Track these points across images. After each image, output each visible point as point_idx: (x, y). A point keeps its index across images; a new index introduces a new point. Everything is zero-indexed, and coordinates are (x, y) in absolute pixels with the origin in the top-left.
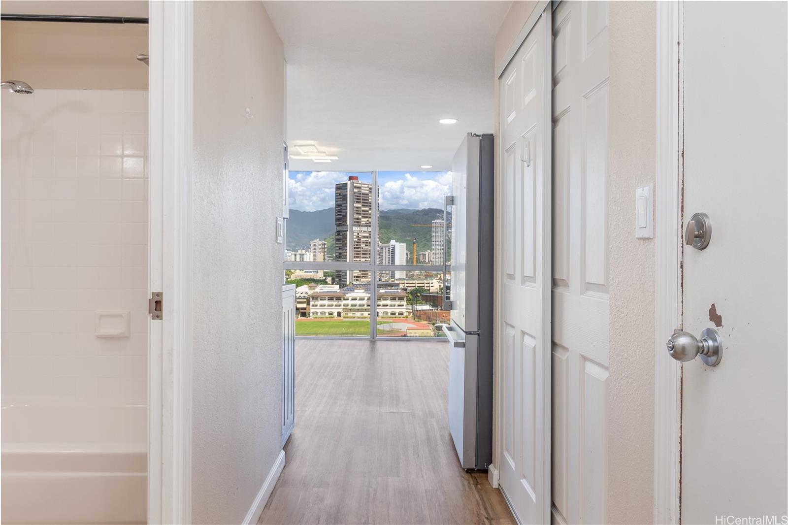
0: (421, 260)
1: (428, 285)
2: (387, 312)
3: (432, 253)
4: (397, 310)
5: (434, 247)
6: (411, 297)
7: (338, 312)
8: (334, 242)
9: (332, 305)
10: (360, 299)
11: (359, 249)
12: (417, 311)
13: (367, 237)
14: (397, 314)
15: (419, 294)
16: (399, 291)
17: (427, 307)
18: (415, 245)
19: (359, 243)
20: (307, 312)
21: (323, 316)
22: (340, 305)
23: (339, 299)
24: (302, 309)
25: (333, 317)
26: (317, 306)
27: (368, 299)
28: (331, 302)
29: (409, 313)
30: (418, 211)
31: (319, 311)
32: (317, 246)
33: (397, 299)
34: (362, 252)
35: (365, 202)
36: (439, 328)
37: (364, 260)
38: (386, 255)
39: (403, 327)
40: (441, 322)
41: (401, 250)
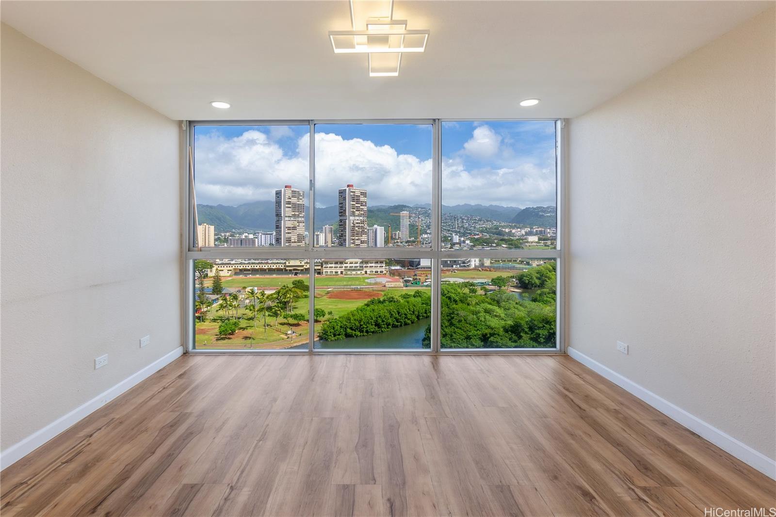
0: (394, 237)
2: (373, 271)
3: (400, 233)
4: (379, 270)
5: (401, 229)
6: (388, 261)
7: (341, 272)
8: (338, 227)
9: (337, 267)
10: (355, 263)
11: (355, 231)
12: (392, 270)
13: (359, 223)
14: (379, 272)
15: (392, 259)
17: (398, 267)
18: (390, 228)
19: (354, 227)
20: (321, 271)
21: (331, 274)
22: (342, 267)
23: (341, 263)
24: (318, 269)
25: (338, 275)
26: (327, 267)
27: (360, 263)
28: (336, 265)
29: (387, 271)
30: (391, 206)
31: (329, 271)
32: (327, 229)
33: (379, 263)
34: (356, 233)
35: (358, 201)
36: (406, 281)
37: (357, 238)
38: (371, 234)
39: (383, 280)
40: (408, 277)
41: (380, 231)
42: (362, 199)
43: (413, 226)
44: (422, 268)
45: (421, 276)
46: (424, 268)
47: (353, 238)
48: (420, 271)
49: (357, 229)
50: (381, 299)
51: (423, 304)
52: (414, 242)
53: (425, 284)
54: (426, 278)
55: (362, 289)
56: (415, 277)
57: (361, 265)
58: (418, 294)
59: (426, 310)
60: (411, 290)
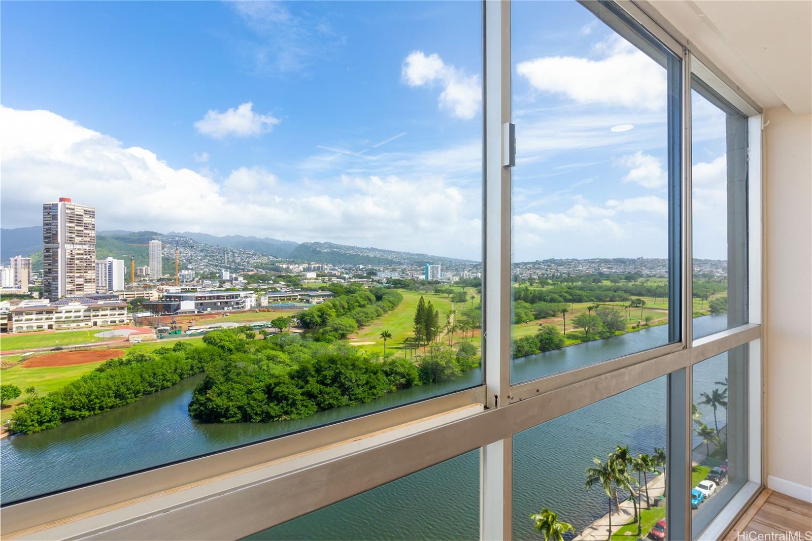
0: (138, 272)
1: (148, 295)
2: (107, 321)
3: (149, 268)
4: (117, 319)
5: (151, 263)
6: (131, 307)
7: (49, 325)
9: (41, 319)
10: (75, 312)
11: (73, 265)
12: (139, 318)
13: (82, 254)
14: (117, 322)
15: (138, 303)
16: (119, 301)
17: (148, 314)
18: (133, 261)
19: (73, 259)
20: (9, 327)
21: (30, 330)
22: (51, 319)
23: (49, 312)
24: (2, 325)
25: (43, 330)
26: (21, 320)
27: (85, 311)
28: (40, 316)
29: (130, 320)
30: (134, 233)
31: (24, 326)
33: (117, 309)
34: (76, 268)
35: (79, 222)
36: (161, 331)
37: (78, 275)
38: (102, 270)
39: (125, 333)
40: (163, 326)
41: (119, 267)
42: (87, 219)
43: (167, 259)
44: (182, 313)
45: (181, 323)
46: (186, 313)
47: (71, 275)
48: (180, 316)
49: (77, 262)
50: (124, 359)
51: (187, 358)
52: (170, 280)
53: (188, 333)
54: (190, 325)
55: (88, 348)
56: (174, 325)
57: (87, 314)
58: (179, 347)
59: (192, 366)
60: (170, 342)
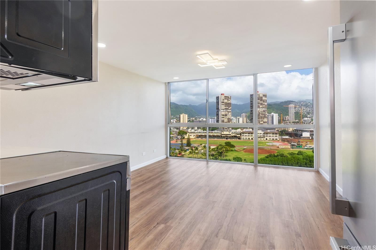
0: (285, 119)
1: (288, 129)
2: (271, 139)
3: (289, 117)
4: (275, 138)
5: (289, 115)
6: (280, 133)
7: (252, 138)
8: (250, 114)
10: (260, 134)
11: (259, 116)
12: (283, 138)
13: (262, 112)
14: (275, 139)
15: (284, 132)
16: (276, 131)
17: (287, 137)
18: (282, 114)
19: (259, 114)
20: (240, 138)
21: (246, 139)
23: (252, 133)
24: (239, 137)
25: (250, 140)
26: (244, 136)
27: (263, 134)
28: (249, 135)
29: (280, 139)
31: (245, 138)
32: (244, 115)
33: (275, 134)
34: (260, 117)
35: (261, 100)
36: (293, 145)
37: (261, 120)
38: (270, 119)
39: (277, 144)
40: (294, 143)
41: (276, 116)
42: (264, 98)
43: (297, 113)
44: (303, 138)
45: (302, 143)
46: (305, 138)
47: (259, 120)
48: (302, 139)
49: (261, 115)
50: (276, 155)
51: (304, 159)
52: (298, 122)
53: (305, 147)
54: (307, 144)
55: (264, 148)
56: (299, 143)
57: (264, 135)
58: (300, 153)
59: (306, 163)
60: (296, 151)
